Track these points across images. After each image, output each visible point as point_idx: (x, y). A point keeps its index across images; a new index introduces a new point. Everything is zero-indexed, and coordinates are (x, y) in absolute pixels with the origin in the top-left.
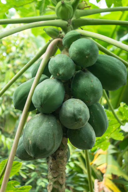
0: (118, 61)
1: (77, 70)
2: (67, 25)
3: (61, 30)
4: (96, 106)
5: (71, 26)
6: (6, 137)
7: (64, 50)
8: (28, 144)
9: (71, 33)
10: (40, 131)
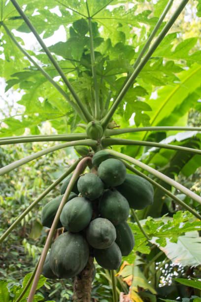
0: (145, 180)
1: (105, 188)
2: (97, 145)
3: (91, 148)
4: (123, 225)
5: (101, 145)
6: (31, 244)
7: (93, 168)
8: (54, 263)
9: (100, 153)
10: (67, 251)
